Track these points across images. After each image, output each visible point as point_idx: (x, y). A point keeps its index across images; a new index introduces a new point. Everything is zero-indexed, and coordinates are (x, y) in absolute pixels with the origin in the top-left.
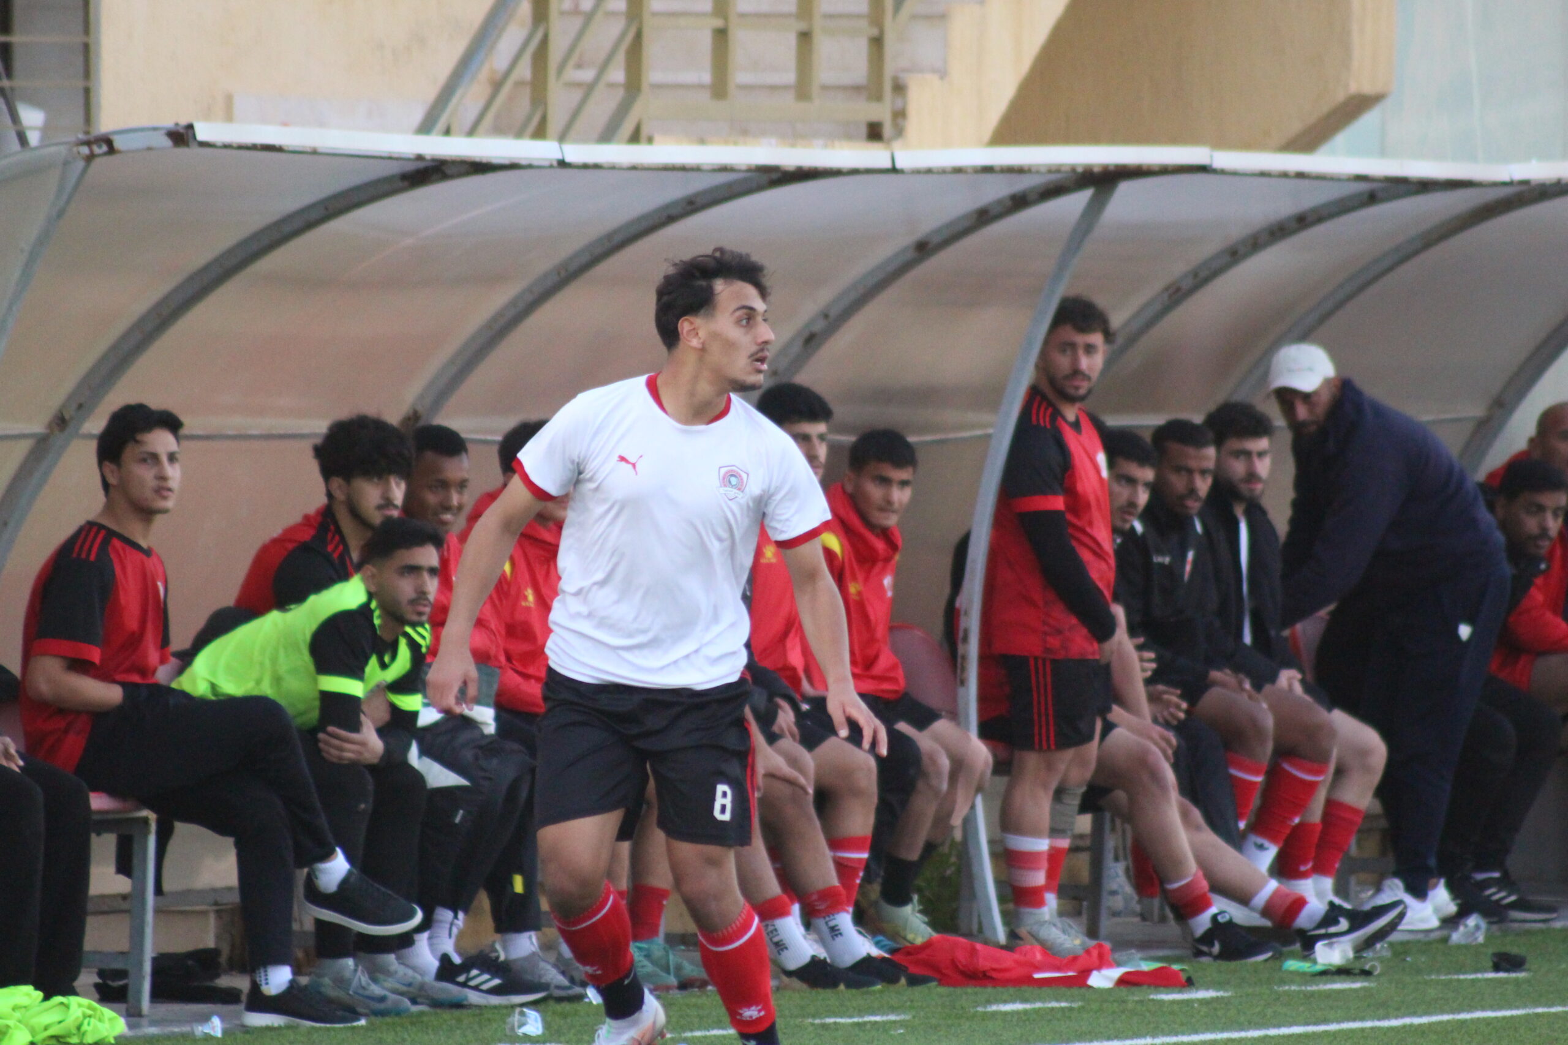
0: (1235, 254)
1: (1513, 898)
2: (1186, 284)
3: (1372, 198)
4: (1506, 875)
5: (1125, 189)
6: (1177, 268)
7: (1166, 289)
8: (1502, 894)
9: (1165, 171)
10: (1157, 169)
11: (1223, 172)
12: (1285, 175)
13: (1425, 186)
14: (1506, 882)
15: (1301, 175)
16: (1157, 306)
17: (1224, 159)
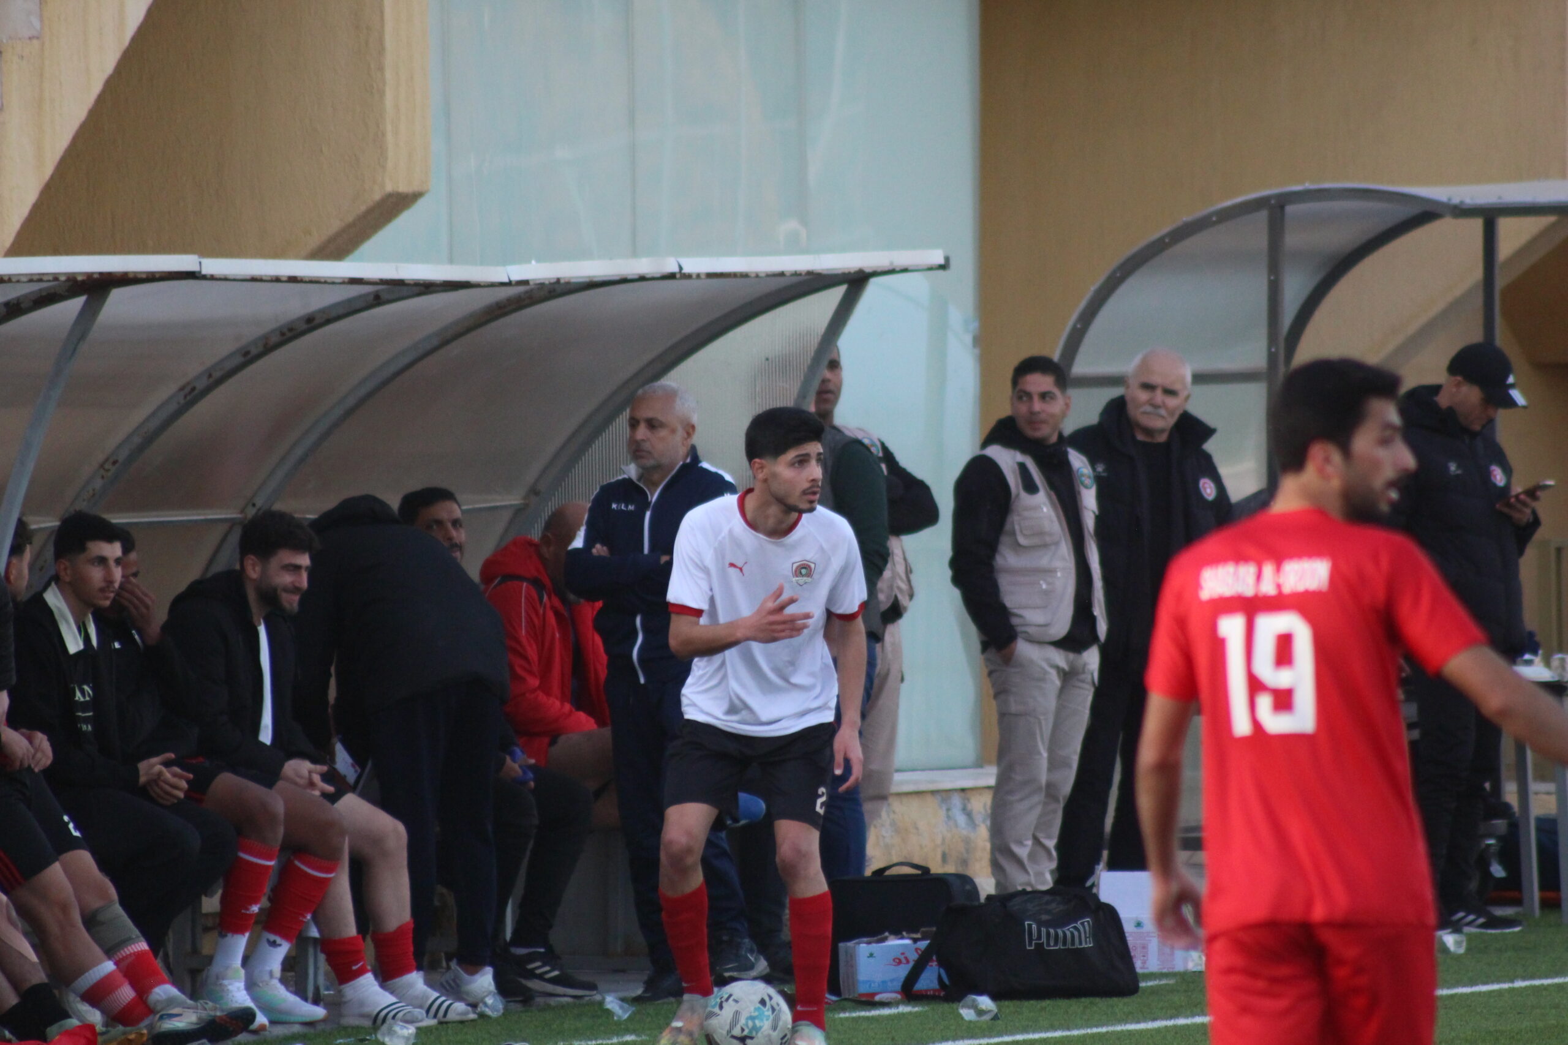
0: (248, 357)
1: (556, 973)
2: (201, 385)
3: (377, 300)
4: (550, 950)
5: (117, 295)
6: (193, 369)
7: (182, 389)
8: (547, 968)
9: (152, 278)
10: (144, 276)
11: (212, 278)
12: (277, 280)
13: (427, 288)
14: (551, 957)
15: (293, 280)
16: (172, 407)
17: (212, 266)
